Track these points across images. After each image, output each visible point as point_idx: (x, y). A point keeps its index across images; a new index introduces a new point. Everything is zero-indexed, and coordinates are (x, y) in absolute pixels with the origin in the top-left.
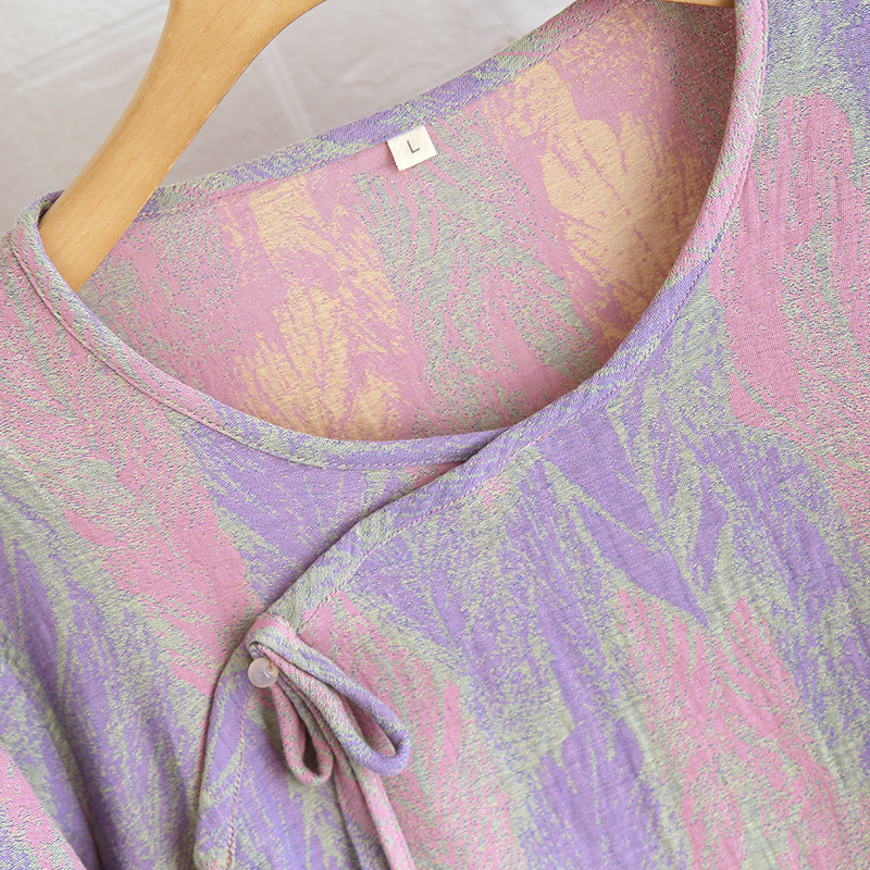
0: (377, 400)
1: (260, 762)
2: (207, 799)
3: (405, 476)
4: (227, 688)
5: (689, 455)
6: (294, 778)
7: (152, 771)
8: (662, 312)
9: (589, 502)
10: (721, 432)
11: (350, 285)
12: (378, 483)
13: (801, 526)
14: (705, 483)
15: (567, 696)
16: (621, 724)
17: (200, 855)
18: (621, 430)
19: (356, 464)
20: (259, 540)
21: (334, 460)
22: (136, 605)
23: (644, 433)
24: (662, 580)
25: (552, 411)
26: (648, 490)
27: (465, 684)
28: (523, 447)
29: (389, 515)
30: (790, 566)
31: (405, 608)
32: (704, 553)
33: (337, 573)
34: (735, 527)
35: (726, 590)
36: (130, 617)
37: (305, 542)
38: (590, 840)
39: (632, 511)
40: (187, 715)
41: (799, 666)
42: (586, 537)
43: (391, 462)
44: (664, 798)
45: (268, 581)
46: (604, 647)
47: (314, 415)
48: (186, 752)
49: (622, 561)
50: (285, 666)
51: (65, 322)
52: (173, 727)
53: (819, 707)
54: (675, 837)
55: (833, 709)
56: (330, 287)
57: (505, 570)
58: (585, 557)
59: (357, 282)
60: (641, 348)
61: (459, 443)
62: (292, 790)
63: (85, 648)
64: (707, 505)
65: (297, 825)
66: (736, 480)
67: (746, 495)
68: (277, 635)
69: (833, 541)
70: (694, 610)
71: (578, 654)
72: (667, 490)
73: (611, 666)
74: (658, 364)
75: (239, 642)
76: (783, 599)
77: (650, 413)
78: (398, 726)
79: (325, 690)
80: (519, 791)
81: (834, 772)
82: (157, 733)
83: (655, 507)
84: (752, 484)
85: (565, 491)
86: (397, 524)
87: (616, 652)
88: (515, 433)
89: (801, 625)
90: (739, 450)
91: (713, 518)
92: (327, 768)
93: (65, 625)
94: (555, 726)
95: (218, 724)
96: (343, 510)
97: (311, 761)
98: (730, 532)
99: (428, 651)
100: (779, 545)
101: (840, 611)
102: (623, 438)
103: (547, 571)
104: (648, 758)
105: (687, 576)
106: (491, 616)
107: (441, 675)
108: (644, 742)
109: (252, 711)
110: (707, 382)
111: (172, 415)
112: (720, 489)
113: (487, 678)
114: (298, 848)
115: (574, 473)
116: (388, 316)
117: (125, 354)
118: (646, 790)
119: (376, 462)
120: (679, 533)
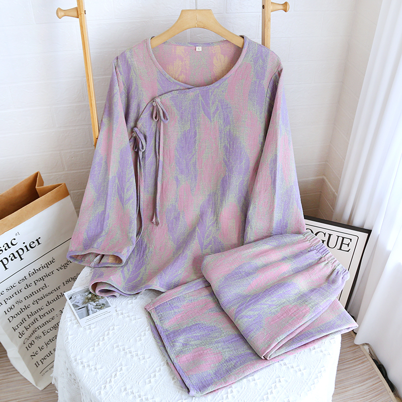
0: (182, 77)
1: (150, 115)
2: (142, 116)
3: (182, 88)
4: (149, 104)
5: (217, 100)
6: (153, 118)
7: (136, 111)
8: (220, 81)
9: (203, 101)
10: (222, 99)
11: (184, 62)
12: (178, 87)
13: (227, 115)
14: (218, 104)
15: (190, 124)
16: (196, 130)
17: (138, 123)
18: (210, 93)
19: (176, 83)
20: (161, 88)
21: (174, 82)
22: (143, 89)
23: (213, 95)
24: (208, 115)
25: (202, 87)
26: (211, 102)
27: (178, 117)
28: (197, 91)
29: (178, 92)
31: (175, 104)
32: (215, 113)
33: (169, 96)
35: (215, 119)
36: (141, 90)
37: (166, 91)
38: (186, 144)
39: (208, 104)
40: (143, 105)
41: (220, 133)
42: (201, 105)
43: (181, 85)
44: (197, 142)
45: (160, 93)
47: (174, 76)
48: (141, 110)
49: (204, 110)
50: (158, 104)
51: (149, 52)
52: (141, 106)
53: (221, 138)
54: (197, 147)
56: (182, 61)
58: (200, 107)
59: (186, 62)
60: (216, 84)
61: (190, 87)
62: (152, 121)
63: (135, 92)
64: (217, 107)
65: (151, 125)
66: (222, 106)
67: (222, 108)
68: (158, 100)
69: (231, 118)
70: (210, 120)
72: (213, 103)
73: (197, 123)
74: (218, 87)
75: (153, 99)
76: (222, 123)
77: (214, 93)
78: (168, 117)
79: (161, 110)
80: (180, 133)
82: (139, 106)
83: (211, 105)
84: (224, 107)
85: (200, 98)
86: (178, 93)
87: (199, 121)
88: (197, 88)
90: (224, 102)
91: (217, 109)
92: (157, 119)
93: (133, 88)
94: (187, 127)
95: (146, 108)
96: (172, 89)
97: (156, 118)
99: (175, 111)
102: (210, 95)
103: (194, 107)
107: (176, 114)
108: (198, 134)
109: (151, 109)
110: (223, 92)
111: (157, 68)
113: (181, 118)
114: (150, 128)
115: (202, 96)
116: (188, 68)
117: (154, 59)
118: (196, 140)
119: (179, 84)
120: (212, 110)
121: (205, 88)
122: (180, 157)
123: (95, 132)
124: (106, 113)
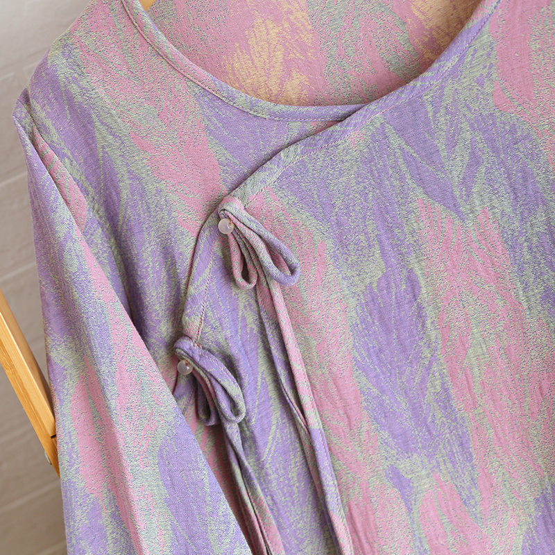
0: (296, 85)
1: (219, 274)
2: (192, 290)
3: (310, 127)
4: (206, 234)
5: (466, 126)
6: (234, 281)
7: (164, 274)
8: (462, 42)
9: (408, 149)
10: (485, 113)
11: (288, 19)
12: (295, 129)
13: (523, 171)
14: (473, 141)
15: (383, 254)
16: (411, 271)
17: (186, 319)
18: (429, 108)
19: (284, 118)
20: (229, 156)
21: (272, 114)
22: (162, 185)
23: (443, 111)
24: (444, 196)
25: (392, 97)
26: (441, 144)
27: (330, 243)
28: (375, 114)
29: (300, 147)
30: (514, 191)
31: (302, 199)
32: (467, 182)
33: (270, 176)
34: (487, 168)
35: (477, 202)
36: (159, 191)
37: (253, 159)
38: (388, 332)
39: (430, 155)
40: (184, 247)
41: (513, 248)
42: (404, 168)
43: (303, 118)
44: (429, 312)
45: (232, 179)
46: (406, 229)
47: (261, 92)
48: (182, 266)
49: (421, 182)
50: (238, 224)
51: (138, 27)
52: (176, 252)
53: (521, 269)
54: (433, 334)
55: (528, 271)
56: (277, 20)
57: (358, 183)
58: (402, 179)
59: (292, 18)
60: (448, 62)
61: (340, 110)
62: (234, 291)
63: (134, 207)
64: (473, 154)
65: (235, 310)
66: (491, 141)
67: (495, 150)
68: (235, 207)
69: (541, 179)
70: (458, 212)
71: (392, 232)
72: (452, 144)
73: (410, 240)
74: (454, 73)
75: (215, 210)
76: (508, 210)
77: (447, 101)
78: (294, 261)
79: (258, 238)
80: (353, 302)
81: (525, 305)
82: (168, 254)
83: (444, 154)
84: (499, 144)
85: (395, 141)
86: (303, 153)
87: (412, 233)
88: (372, 106)
89: (517, 224)
90: (494, 124)
91: (475, 161)
92: (254, 281)
93: (125, 193)
94: (375, 270)
95: (199, 252)
96: (275, 143)
97: (246, 276)
98: (484, 170)
99: (312, 224)
100: (510, 179)
101: (540, 217)
102: (430, 114)
103: (380, 185)
104: (424, 291)
105: (457, 193)
106: (347, 208)
107: (318, 237)
108: (422, 282)
109: (216, 247)
110: (482, 85)
111: (189, 83)
112: (480, 146)
113: (342, 242)
114: (234, 321)
115: (400, 131)
116: (307, 38)
117: (169, 48)
118: (420, 308)
119: (293, 117)
120: (456, 169)
121: (402, 96)
122: (383, 392)
123: (36, 414)
124: (56, 324)
